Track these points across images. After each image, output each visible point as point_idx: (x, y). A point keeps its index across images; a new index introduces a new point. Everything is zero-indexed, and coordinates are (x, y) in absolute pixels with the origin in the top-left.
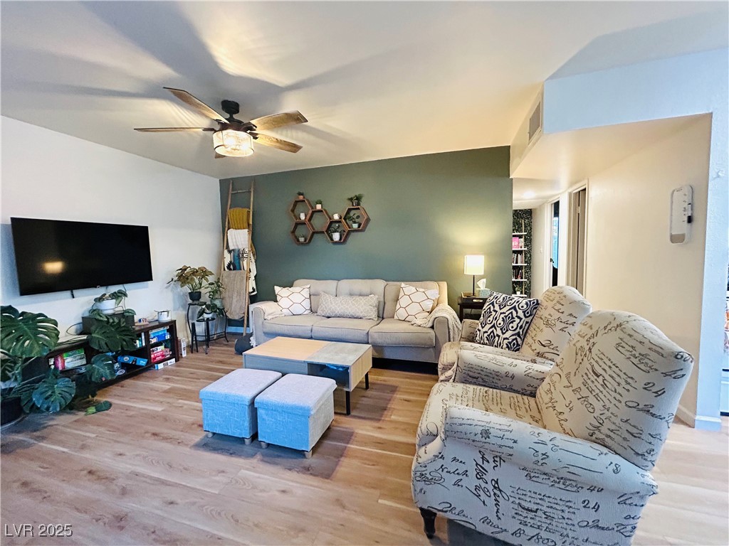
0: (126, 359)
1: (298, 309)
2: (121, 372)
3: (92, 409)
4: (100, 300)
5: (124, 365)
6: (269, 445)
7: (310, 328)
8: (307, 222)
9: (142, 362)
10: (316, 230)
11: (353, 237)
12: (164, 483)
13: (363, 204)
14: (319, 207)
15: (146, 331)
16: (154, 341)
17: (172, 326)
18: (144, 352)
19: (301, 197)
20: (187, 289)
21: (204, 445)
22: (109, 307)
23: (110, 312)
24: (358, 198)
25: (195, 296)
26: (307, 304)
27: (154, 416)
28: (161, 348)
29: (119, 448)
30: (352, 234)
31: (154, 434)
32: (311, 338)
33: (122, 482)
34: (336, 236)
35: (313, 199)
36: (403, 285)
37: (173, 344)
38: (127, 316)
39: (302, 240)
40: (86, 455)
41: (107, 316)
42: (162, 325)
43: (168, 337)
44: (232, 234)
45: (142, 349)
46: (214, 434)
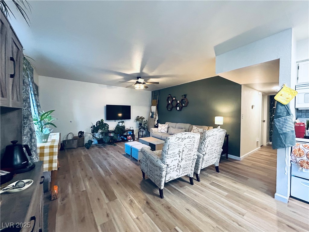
0: (122, 137)
1: (163, 131)
2: (121, 140)
3: (113, 145)
4: (119, 123)
5: (122, 138)
6: (133, 158)
7: (161, 136)
8: (171, 104)
9: (125, 139)
10: (174, 106)
11: (184, 108)
12: (114, 157)
13: (187, 97)
14: (174, 99)
15: (127, 131)
16: (128, 134)
17: (133, 131)
18: (126, 136)
19: (170, 96)
20: (138, 122)
21: (124, 155)
22: (121, 124)
23: (121, 126)
24: (185, 96)
25: (140, 124)
26: (166, 130)
27: (121, 149)
28: (130, 136)
29: (112, 151)
30: (183, 107)
31: (118, 151)
32: (161, 139)
33: (109, 155)
34: (178, 108)
35: (173, 96)
36: (194, 126)
37: (133, 136)
38: (124, 127)
39: (169, 109)
40: (108, 151)
41: (120, 126)
42: (131, 130)
43: (132, 134)
44: (152, 107)
45: (126, 135)
46: (127, 154)
